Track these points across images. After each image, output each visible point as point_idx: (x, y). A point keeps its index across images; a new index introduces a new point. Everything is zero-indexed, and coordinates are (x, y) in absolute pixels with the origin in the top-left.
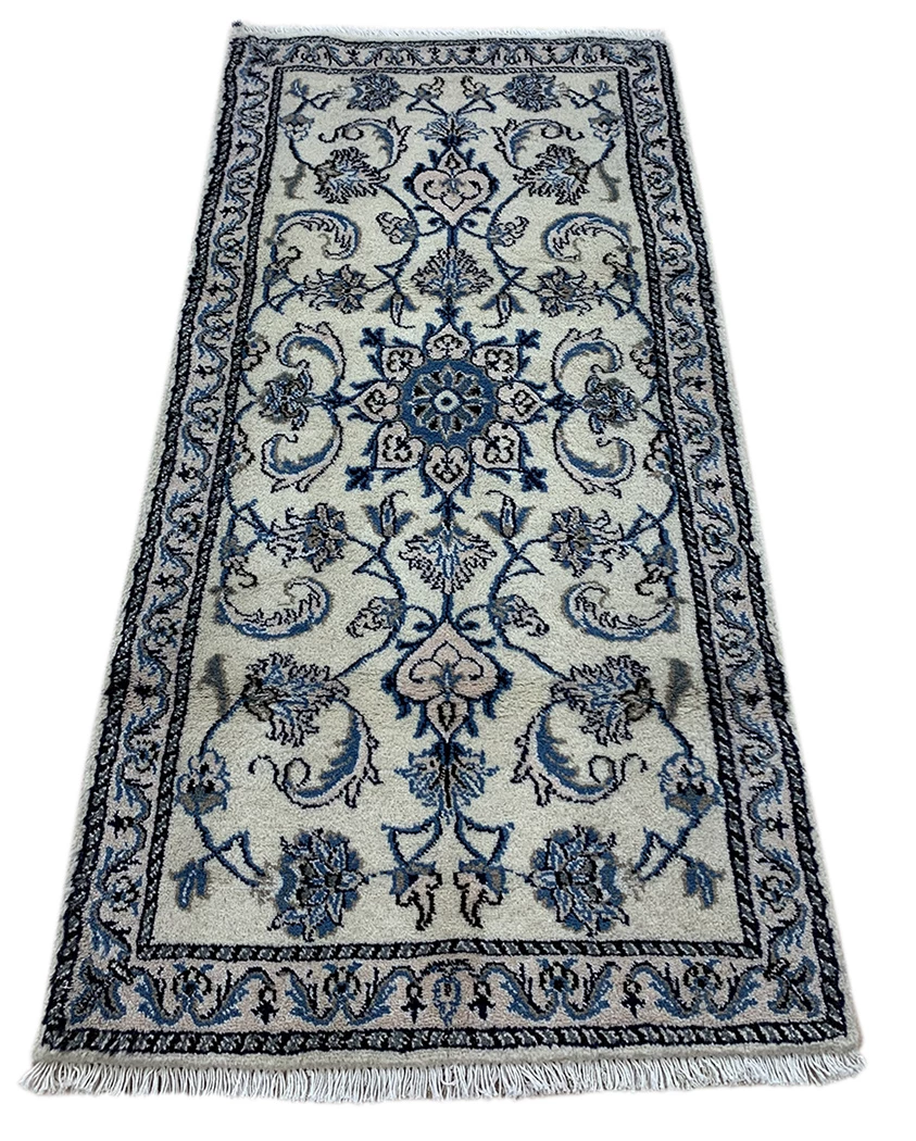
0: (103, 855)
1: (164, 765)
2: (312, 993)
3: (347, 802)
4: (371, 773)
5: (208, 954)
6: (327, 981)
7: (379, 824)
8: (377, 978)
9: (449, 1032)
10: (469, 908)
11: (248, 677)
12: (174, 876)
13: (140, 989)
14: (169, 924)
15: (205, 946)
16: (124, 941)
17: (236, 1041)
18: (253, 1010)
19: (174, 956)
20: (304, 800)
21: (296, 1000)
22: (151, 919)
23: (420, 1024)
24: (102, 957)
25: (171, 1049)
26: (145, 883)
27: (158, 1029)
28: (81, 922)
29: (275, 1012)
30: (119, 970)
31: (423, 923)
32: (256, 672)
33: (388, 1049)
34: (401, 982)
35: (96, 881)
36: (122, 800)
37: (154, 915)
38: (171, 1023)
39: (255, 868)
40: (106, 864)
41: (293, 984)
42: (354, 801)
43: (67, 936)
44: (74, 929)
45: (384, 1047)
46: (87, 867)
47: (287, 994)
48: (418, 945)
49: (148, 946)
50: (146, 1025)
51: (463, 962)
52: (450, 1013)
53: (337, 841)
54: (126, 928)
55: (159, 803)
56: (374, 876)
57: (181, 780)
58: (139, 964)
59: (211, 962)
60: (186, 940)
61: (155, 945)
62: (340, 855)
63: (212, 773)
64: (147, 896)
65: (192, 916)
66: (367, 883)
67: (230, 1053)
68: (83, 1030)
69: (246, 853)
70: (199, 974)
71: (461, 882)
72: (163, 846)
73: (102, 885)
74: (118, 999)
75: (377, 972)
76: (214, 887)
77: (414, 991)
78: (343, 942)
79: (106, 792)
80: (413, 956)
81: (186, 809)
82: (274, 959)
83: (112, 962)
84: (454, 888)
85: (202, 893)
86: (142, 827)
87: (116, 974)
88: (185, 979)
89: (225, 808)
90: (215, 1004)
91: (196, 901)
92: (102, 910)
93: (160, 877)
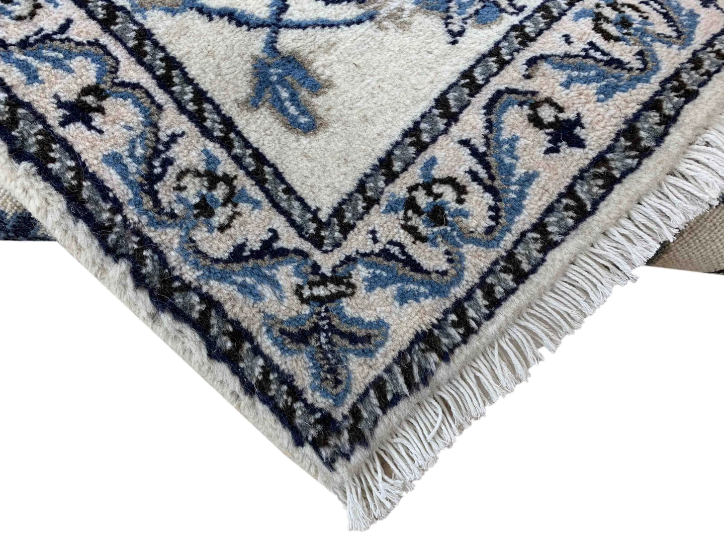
0: (111, 178)
2: (598, 55)
5: (412, 150)
6: (597, 29)
12: (253, 103)
13: (373, 283)
14: (318, 170)
15: (397, 144)
16: (284, 252)
17: (567, 208)
18: (548, 151)
19: (371, 202)
21: (587, 81)
22: (284, 191)
24: (281, 299)
25: (495, 304)
26: (219, 152)
28: (197, 290)
29: (578, 122)
30: (320, 291)
35: (145, 219)
36: (42, 75)
37: (283, 181)
38: (459, 277)
40: (130, 184)
41: (561, 67)
43: (201, 327)
44: (198, 308)
46: (106, 216)
47: (567, 85)
49: (321, 225)
50: (429, 311)
54: (266, 236)
55: (112, 34)
58: (337, 256)
59: (426, 156)
60: (364, 163)
61: (331, 216)
64: (245, 168)
65: (336, 127)
67: (574, 228)
70: (428, 187)
72: (189, 81)
73: (162, 215)
74: (358, 321)
76: (320, 65)
79: (2, 85)
81: (167, 10)
82: (503, 64)
83: (298, 291)
85: (317, 87)
86: (123, 84)
87: (320, 300)
88: (418, 211)
90: (488, 199)
91: (319, 104)
92: (204, 247)
93: (233, 123)
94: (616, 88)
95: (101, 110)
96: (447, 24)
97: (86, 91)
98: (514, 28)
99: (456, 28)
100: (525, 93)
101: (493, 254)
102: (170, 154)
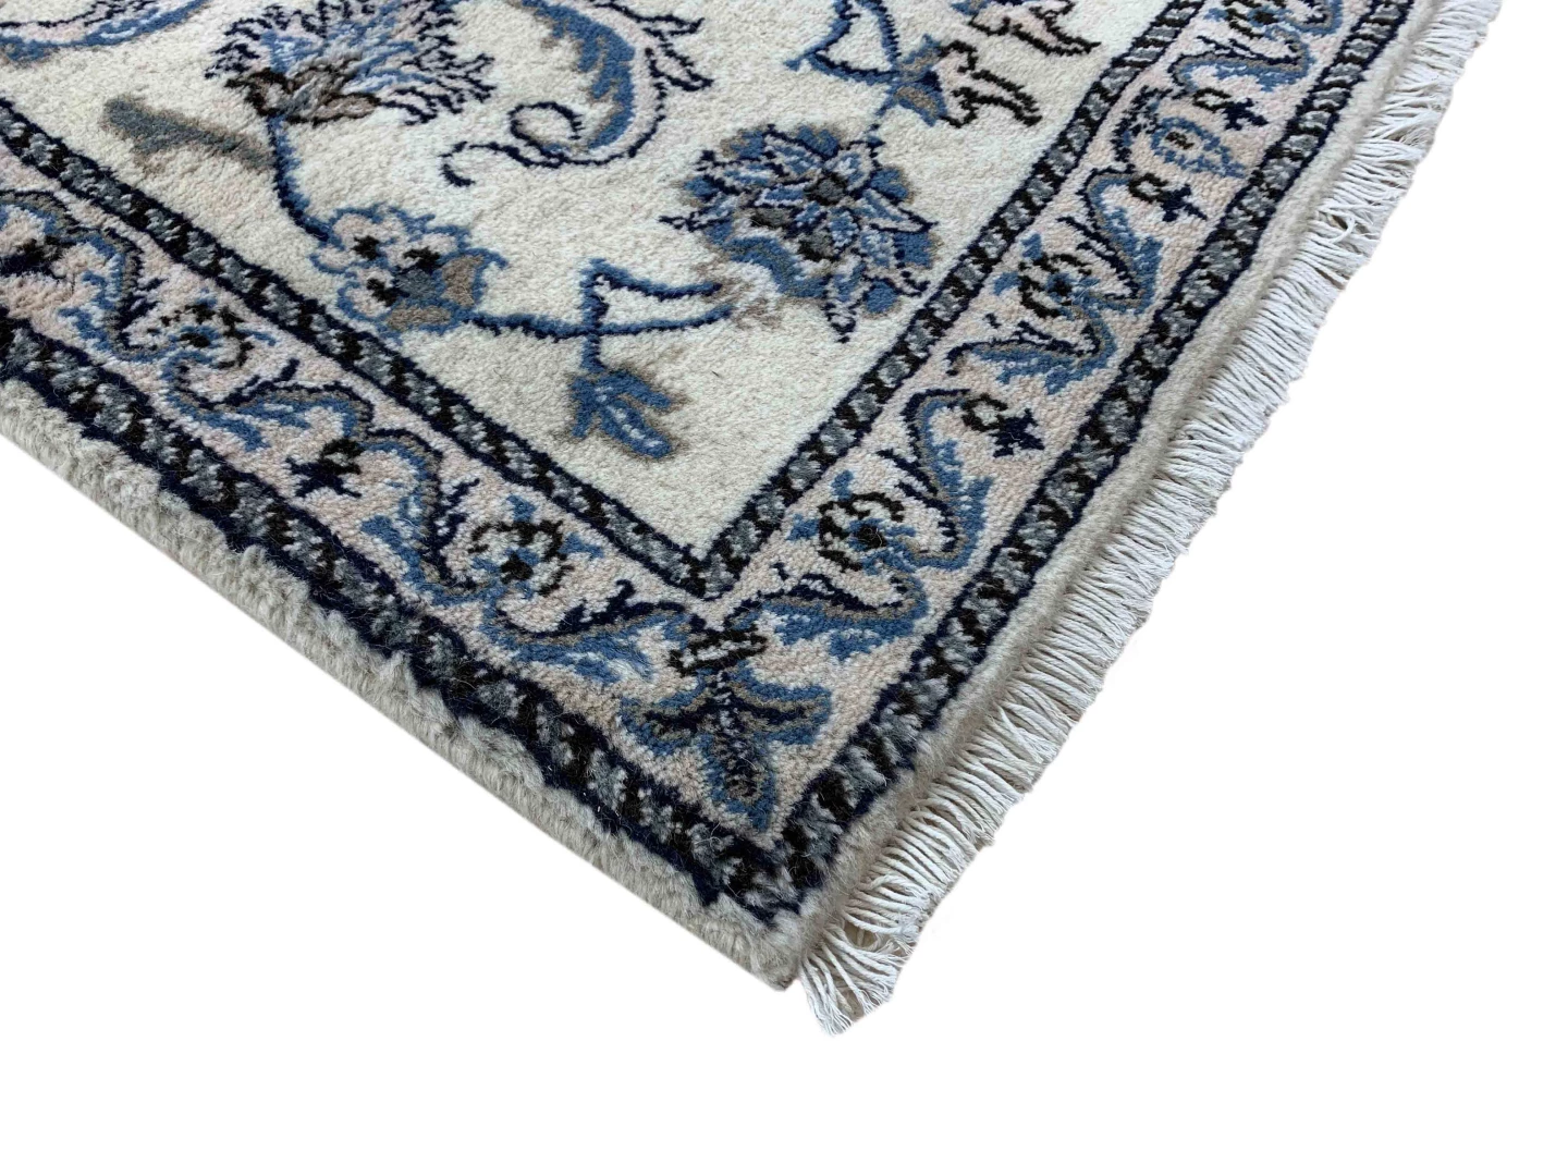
1: (273, 318)
2: (1035, 339)
3: (688, 88)
4: (665, 27)
5: (815, 465)
6: (1027, 302)
7: (779, 69)
8: (1079, 227)
9: (1257, 178)
10: (1050, 40)
11: (231, 84)
12: (576, 432)
13: (791, 634)
14: (682, 499)
15: (792, 460)
16: (645, 609)
17: (1042, 516)
19: (767, 530)
20: (618, 145)
21: (1031, 371)
22: (636, 531)
23: (1214, 212)
24: (647, 676)
25: (983, 640)
26: (533, 497)
27: (916, 642)
28: (512, 678)
29: (1028, 419)
30: (711, 654)
31: (1025, 110)
32: (239, 68)
33: (1230, 283)
34: (1115, 198)
35: (428, 597)
36: (267, 436)
37: (632, 517)
38: (921, 608)
39: (691, 292)
40: (404, 553)
41: (993, 357)
42: (696, 77)
43: (523, 729)
44: (515, 702)
45: (1222, 286)
47: (1006, 378)
48: (1062, 139)
49: (698, 566)
50: (888, 661)
51: (1145, 95)
52: (1225, 159)
53: (755, 144)
54: (615, 591)
55: (357, 371)
56: (876, 127)
57: (345, 304)
58: (729, 603)
59: (836, 470)
60: (749, 486)
61: (710, 552)
62: (787, 152)
63: (393, 241)
64: (574, 510)
65: (701, 448)
66: (880, 143)
68: (802, 809)
69: (642, 288)
70: (847, 504)
71: (995, 24)
72: (476, 416)
73: (453, 587)
74: (778, 691)
75: (1070, 221)
76: (666, 376)
77: (1146, 187)
78: (969, 240)
79: (211, 455)
80: (1079, 155)
81: (431, 329)
82: (916, 364)
83: (674, 660)
84: (995, 39)
85: (665, 402)
86: (382, 433)
87: (714, 666)
88: (840, 533)
89: (503, 264)
90: (935, 514)
91: (672, 421)
92: (520, 619)
93: (549, 460)
94: (1067, 378)
95: (355, 469)
96: (829, 316)
97: (332, 447)
98: (919, 314)
99: (843, 322)
100: (954, 393)
101: (963, 576)
102: (461, 509)
